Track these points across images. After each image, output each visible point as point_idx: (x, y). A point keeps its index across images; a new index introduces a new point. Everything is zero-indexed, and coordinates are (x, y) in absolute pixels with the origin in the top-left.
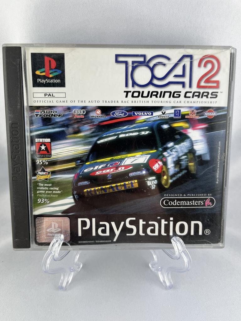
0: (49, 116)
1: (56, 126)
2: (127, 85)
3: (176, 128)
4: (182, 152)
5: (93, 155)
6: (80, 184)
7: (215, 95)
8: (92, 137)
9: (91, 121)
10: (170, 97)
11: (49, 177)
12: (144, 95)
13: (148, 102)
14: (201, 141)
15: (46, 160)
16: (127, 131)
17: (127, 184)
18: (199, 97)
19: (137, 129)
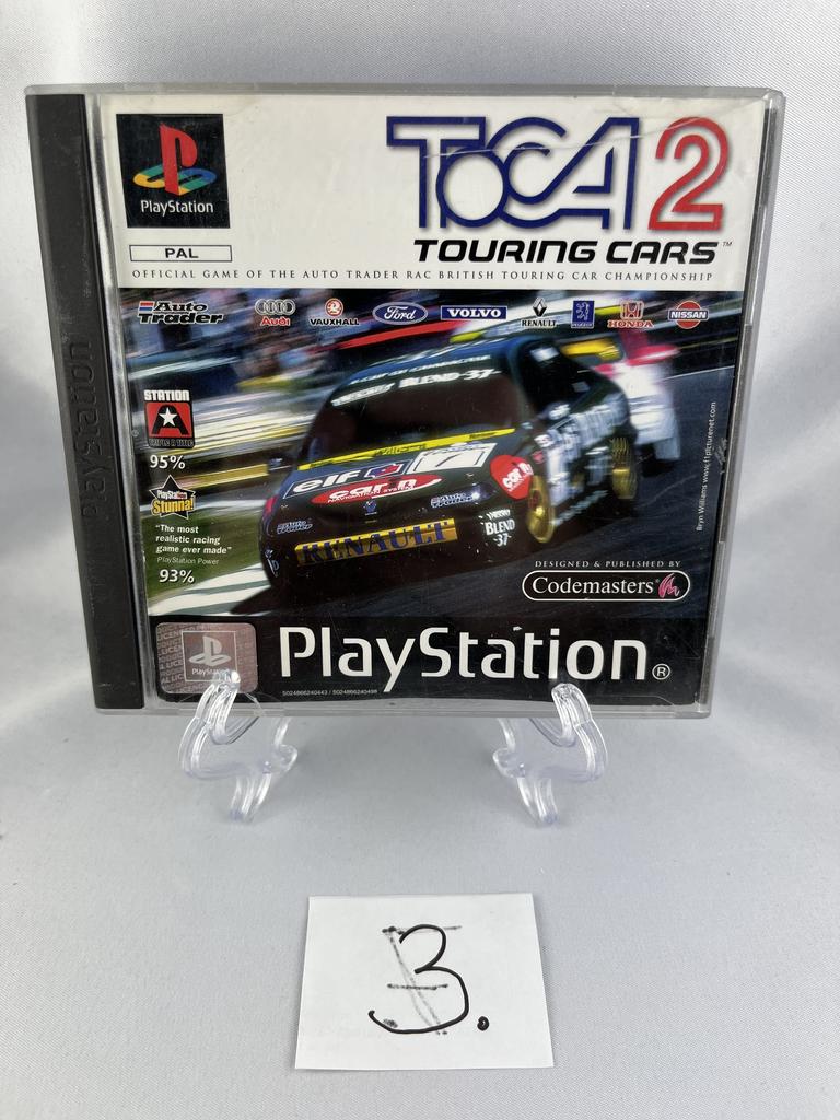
0: (183, 319)
1: (205, 351)
2: (424, 222)
3: (579, 360)
4: (595, 435)
5: (319, 442)
6: (284, 528)
7: (706, 254)
8: (315, 386)
9: (310, 337)
10: (560, 259)
11: (190, 505)
12: (478, 254)
13: (490, 275)
14: (655, 400)
15: (178, 456)
16: (424, 368)
17: (425, 531)
18: (653, 260)
19: (455, 362)
